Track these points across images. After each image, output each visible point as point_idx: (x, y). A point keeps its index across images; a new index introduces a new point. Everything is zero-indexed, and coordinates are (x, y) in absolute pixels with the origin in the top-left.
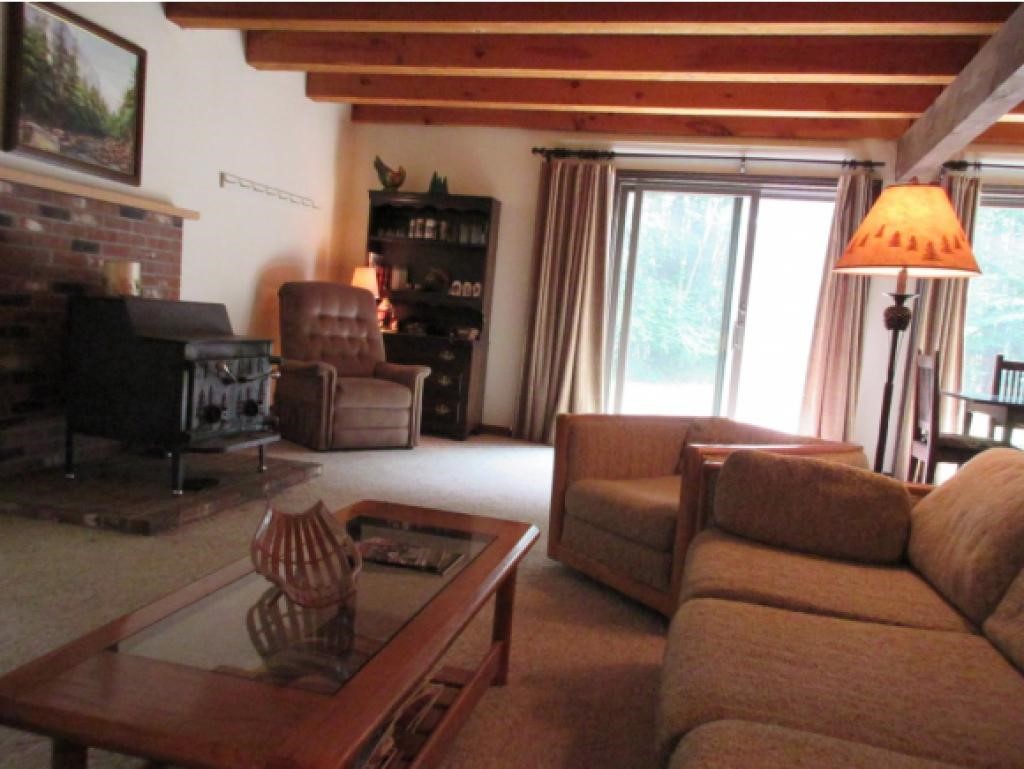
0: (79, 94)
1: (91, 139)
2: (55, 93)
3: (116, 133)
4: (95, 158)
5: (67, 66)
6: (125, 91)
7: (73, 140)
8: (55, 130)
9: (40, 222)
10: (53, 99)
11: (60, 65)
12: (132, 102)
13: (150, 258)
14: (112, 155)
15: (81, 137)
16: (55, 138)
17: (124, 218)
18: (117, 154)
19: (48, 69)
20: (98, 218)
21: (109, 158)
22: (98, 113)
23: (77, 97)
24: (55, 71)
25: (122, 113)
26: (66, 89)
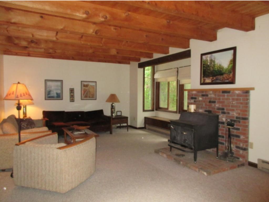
0: (216, 67)
1: (219, 76)
2: (210, 70)
3: (227, 72)
4: (220, 80)
5: (213, 63)
6: (230, 60)
7: (215, 78)
8: (210, 78)
9: (202, 98)
10: (209, 71)
11: (211, 63)
12: (232, 62)
13: (233, 103)
14: (226, 78)
15: (216, 77)
16: (210, 79)
17: (223, 94)
18: (227, 77)
19: (208, 66)
20: (215, 95)
21: (225, 79)
22: (221, 69)
23: (215, 68)
24: (210, 66)
25: (229, 66)
26: (213, 68)
